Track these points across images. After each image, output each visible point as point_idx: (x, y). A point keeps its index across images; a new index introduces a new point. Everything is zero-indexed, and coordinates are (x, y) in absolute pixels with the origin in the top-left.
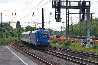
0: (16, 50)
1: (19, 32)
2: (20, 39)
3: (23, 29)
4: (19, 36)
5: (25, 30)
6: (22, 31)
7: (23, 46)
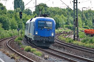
0: (13, 58)
1: (21, 17)
2: (22, 33)
3: (29, 10)
4: (20, 27)
5: (34, 12)
6: (28, 15)
7: (29, 50)
